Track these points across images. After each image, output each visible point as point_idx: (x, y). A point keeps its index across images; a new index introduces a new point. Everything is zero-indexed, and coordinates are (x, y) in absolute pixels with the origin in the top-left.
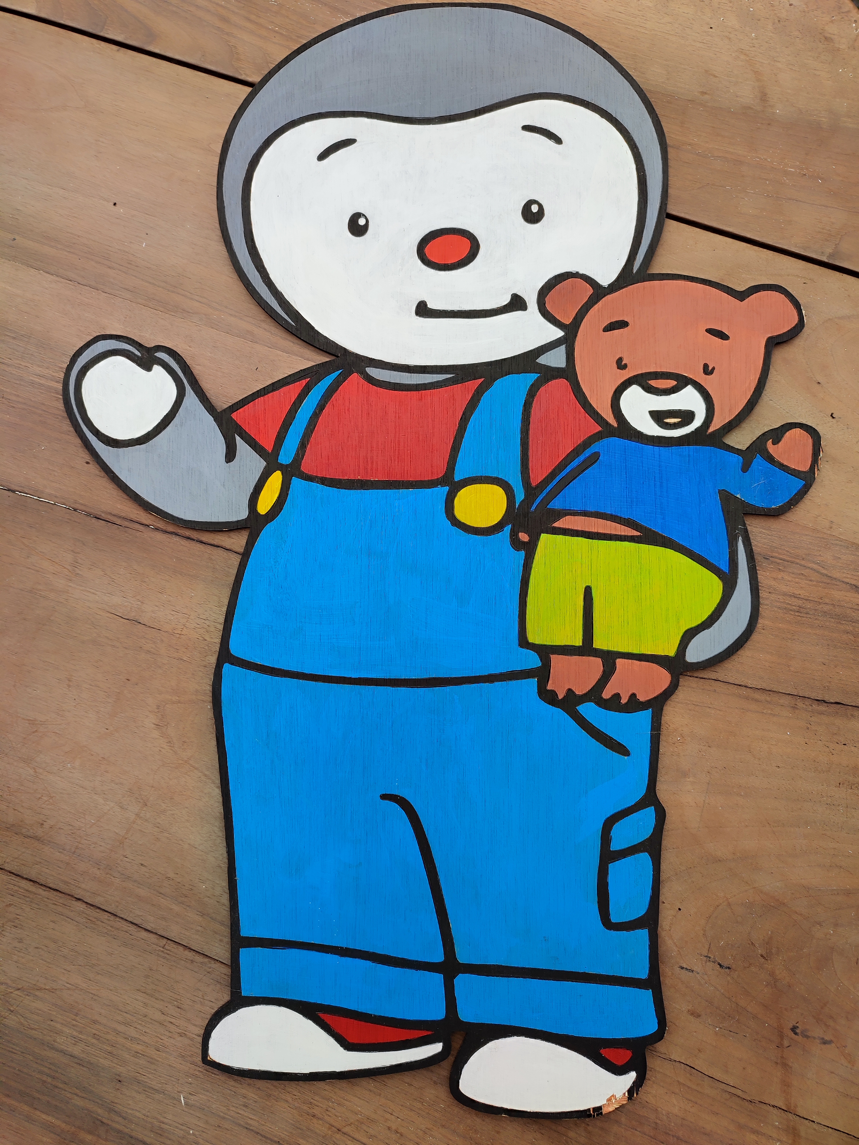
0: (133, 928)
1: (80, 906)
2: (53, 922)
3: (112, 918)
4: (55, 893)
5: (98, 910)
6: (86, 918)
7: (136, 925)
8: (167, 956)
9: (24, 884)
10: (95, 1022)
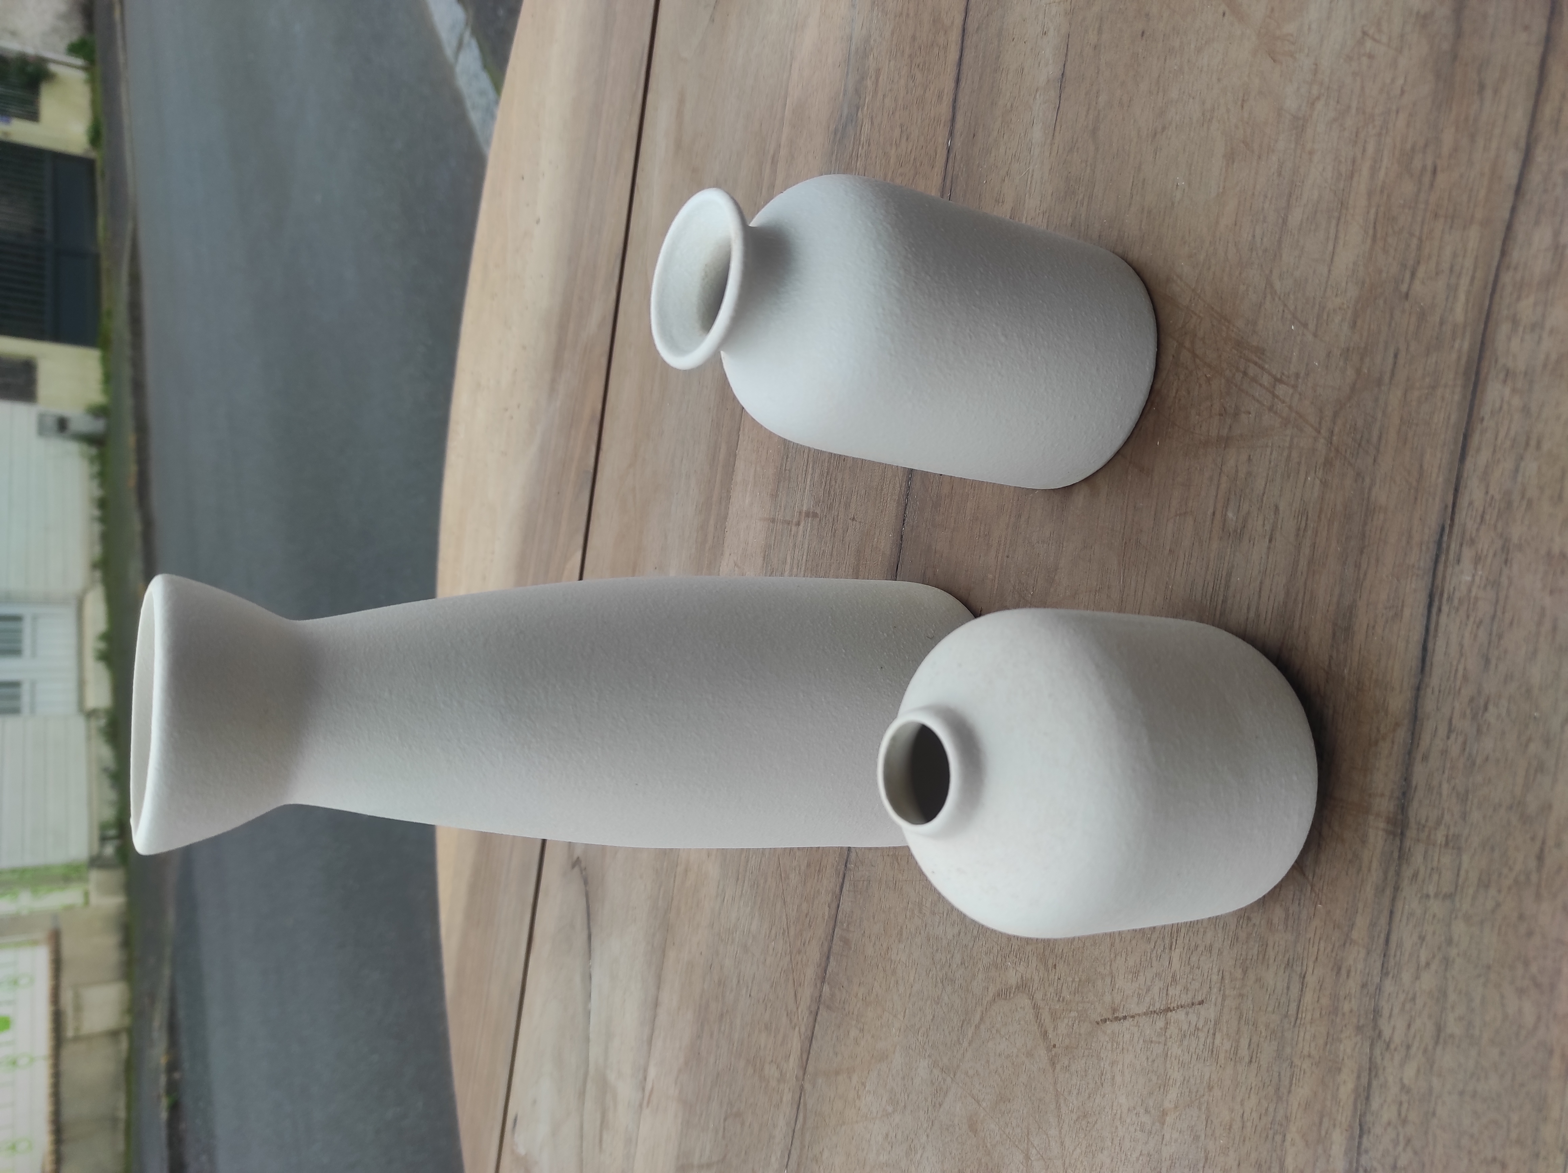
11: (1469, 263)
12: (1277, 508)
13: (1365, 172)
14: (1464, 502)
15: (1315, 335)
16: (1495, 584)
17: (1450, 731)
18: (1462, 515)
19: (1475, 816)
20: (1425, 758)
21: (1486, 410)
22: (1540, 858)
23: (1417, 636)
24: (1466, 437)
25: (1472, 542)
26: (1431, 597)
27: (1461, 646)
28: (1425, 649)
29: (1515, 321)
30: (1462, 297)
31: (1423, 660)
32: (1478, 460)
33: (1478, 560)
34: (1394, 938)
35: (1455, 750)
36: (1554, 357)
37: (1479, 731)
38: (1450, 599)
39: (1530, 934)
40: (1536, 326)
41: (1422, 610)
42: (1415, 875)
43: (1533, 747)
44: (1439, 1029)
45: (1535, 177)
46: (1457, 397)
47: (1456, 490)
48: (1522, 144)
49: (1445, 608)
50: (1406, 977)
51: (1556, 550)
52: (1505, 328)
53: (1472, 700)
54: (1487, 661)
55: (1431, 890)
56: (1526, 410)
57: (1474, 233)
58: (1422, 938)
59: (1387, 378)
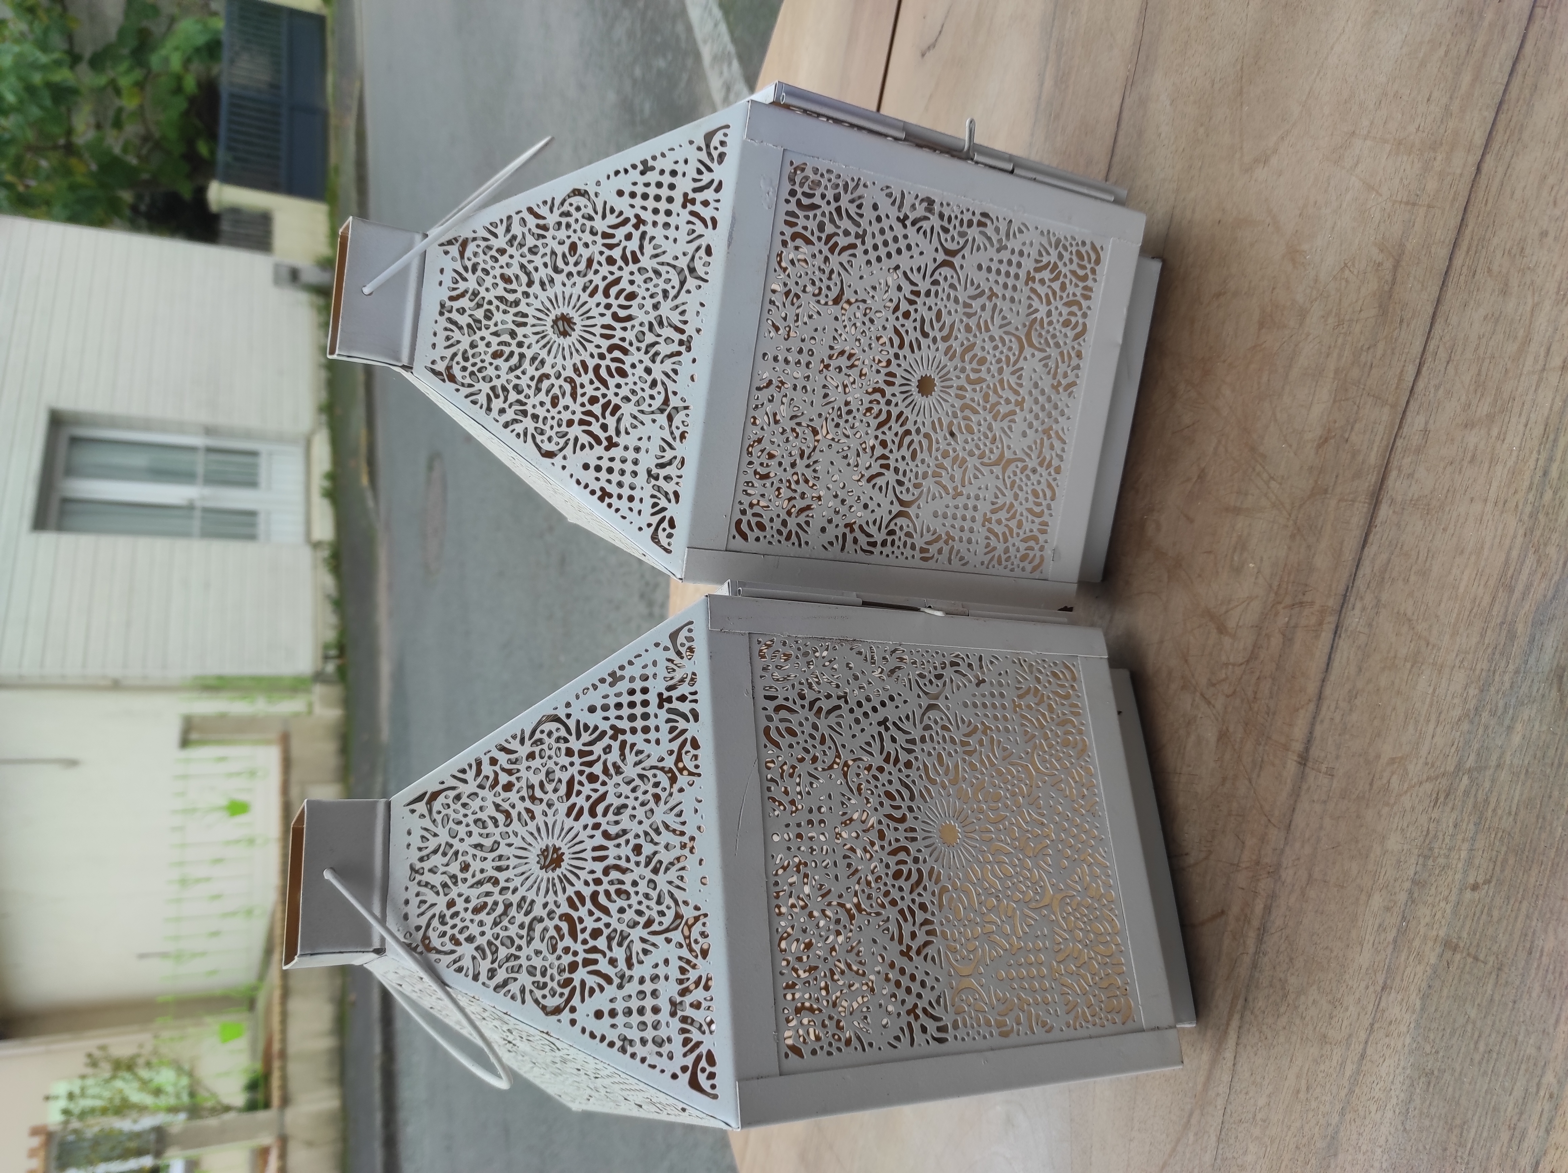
2: (1513, 193)
3: (1505, 107)
4: (1470, 208)
9: (1458, 262)
12: (1262, 559)
13: (1335, 355)
14: (1360, 573)
15: (1295, 454)
16: (1370, 625)
17: (1336, 708)
18: (1358, 582)
19: (1343, 757)
20: (1322, 721)
21: (1378, 521)
23: (1326, 650)
24: (1367, 535)
25: (1362, 598)
26: (1337, 627)
27: (1348, 658)
28: (1330, 658)
29: (1401, 472)
30: (1375, 449)
31: (1328, 664)
32: (1371, 550)
33: (1364, 609)
35: (1338, 718)
36: (1416, 497)
37: (1351, 710)
38: (1346, 630)
40: (1410, 476)
41: (1331, 635)
42: (1309, 788)
44: (1310, 875)
45: (1421, 384)
46: (1365, 510)
47: (1357, 566)
50: (1298, 845)
52: (1394, 474)
53: (1350, 691)
54: (1360, 670)
55: (1316, 798)
56: (1398, 525)
57: (1386, 409)
58: (1308, 825)
59: (1330, 491)
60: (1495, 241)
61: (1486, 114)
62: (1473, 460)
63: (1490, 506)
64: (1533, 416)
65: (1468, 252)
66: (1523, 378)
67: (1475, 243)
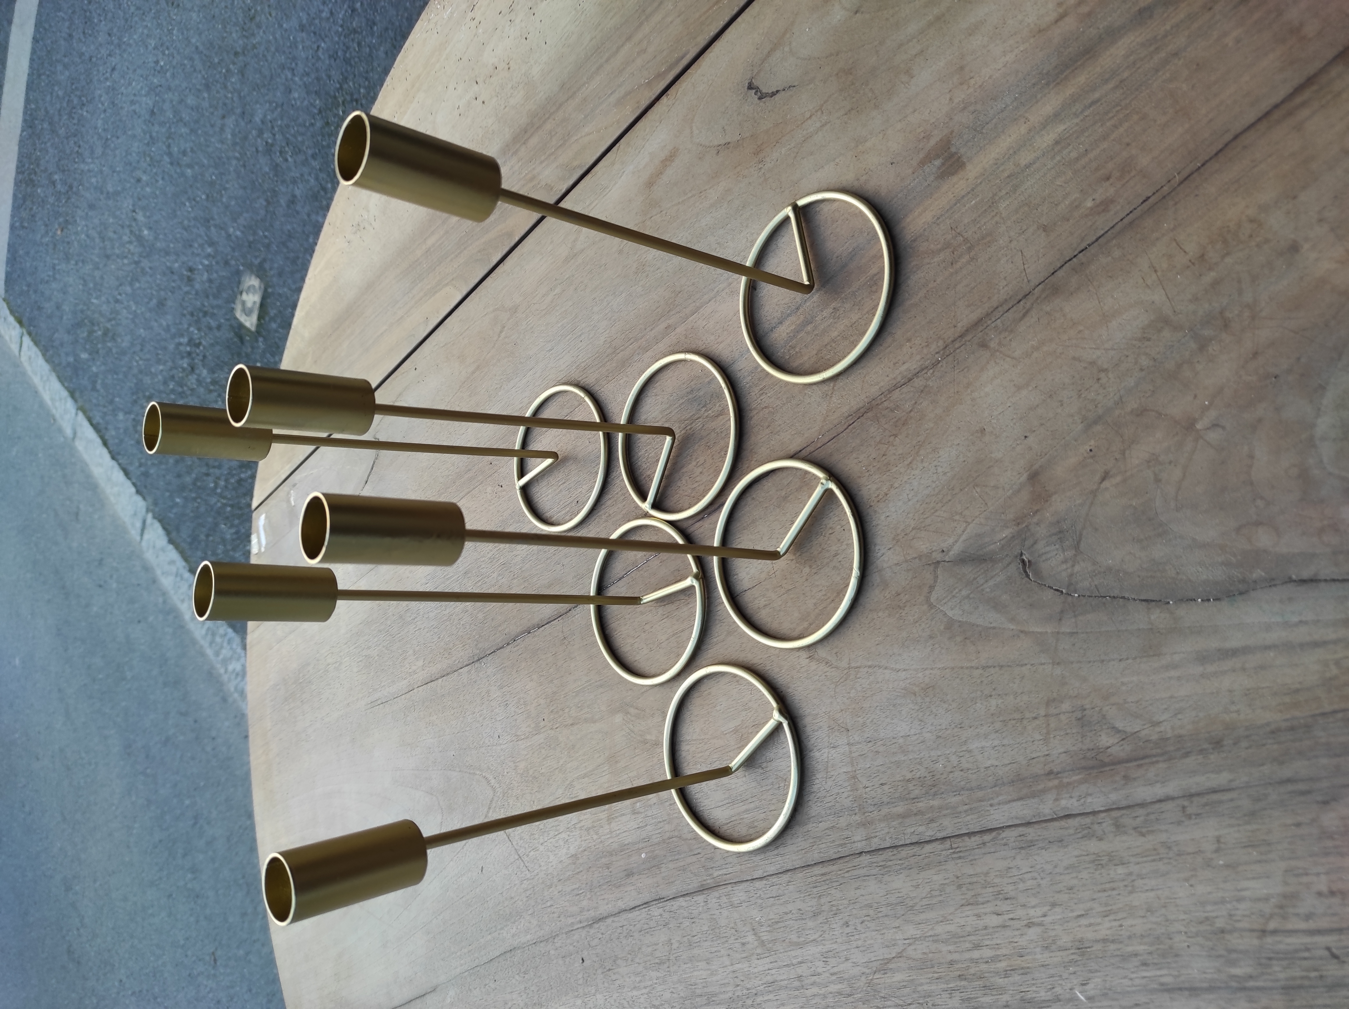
0: (916, 849)
1: (865, 859)
2: (857, 888)
3: (895, 852)
4: (841, 861)
5: (880, 853)
6: (877, 866)
7: (916, 843)
8: (961, 854)
9: (817, 870)
10: (951, 963)
11: (730, 870)
14: (672, 902)
16: (658, 924)
19: (609, 945)
20: (613, 921)
21: (696, 898)
22: (609, 970)
29: (719, 898)
33: (661, 915)
34: (573, 932)
36: (715, 917)
38: (649, 910)
39: (595, 974)
40: (720, 906)
41: (643, 901)
43: (629, 956)
45: (758, 884)
47: (674, 898)
48: (765, 874)
49: (647, 909)
51: (672, 941)
52: (716, 894)
53: (631, 930)
54: (641, 931)
56: (700, 913)
60: (833, 891)
61: (887, 838)
62: (743, 944)
63: (731, 968)
64: (773, 972)
65: (822, 875)
66: (785, 954)
67: (828, 877)
